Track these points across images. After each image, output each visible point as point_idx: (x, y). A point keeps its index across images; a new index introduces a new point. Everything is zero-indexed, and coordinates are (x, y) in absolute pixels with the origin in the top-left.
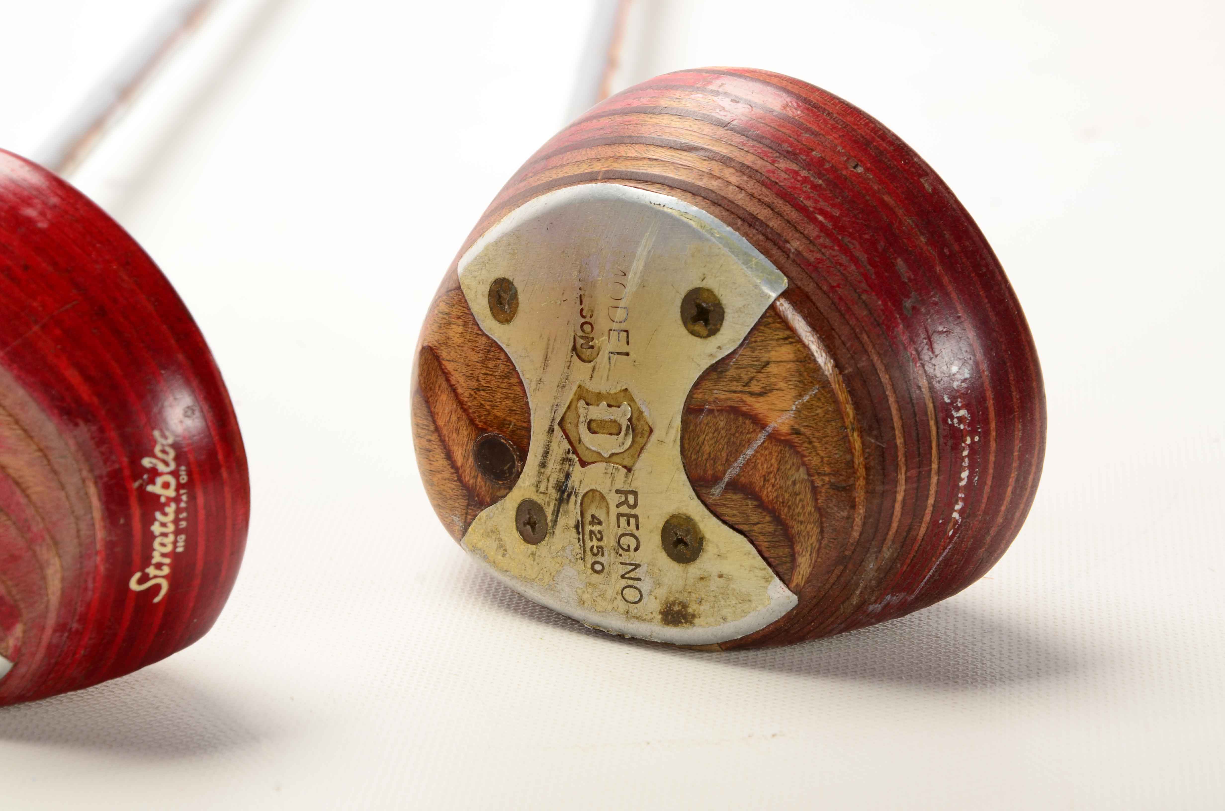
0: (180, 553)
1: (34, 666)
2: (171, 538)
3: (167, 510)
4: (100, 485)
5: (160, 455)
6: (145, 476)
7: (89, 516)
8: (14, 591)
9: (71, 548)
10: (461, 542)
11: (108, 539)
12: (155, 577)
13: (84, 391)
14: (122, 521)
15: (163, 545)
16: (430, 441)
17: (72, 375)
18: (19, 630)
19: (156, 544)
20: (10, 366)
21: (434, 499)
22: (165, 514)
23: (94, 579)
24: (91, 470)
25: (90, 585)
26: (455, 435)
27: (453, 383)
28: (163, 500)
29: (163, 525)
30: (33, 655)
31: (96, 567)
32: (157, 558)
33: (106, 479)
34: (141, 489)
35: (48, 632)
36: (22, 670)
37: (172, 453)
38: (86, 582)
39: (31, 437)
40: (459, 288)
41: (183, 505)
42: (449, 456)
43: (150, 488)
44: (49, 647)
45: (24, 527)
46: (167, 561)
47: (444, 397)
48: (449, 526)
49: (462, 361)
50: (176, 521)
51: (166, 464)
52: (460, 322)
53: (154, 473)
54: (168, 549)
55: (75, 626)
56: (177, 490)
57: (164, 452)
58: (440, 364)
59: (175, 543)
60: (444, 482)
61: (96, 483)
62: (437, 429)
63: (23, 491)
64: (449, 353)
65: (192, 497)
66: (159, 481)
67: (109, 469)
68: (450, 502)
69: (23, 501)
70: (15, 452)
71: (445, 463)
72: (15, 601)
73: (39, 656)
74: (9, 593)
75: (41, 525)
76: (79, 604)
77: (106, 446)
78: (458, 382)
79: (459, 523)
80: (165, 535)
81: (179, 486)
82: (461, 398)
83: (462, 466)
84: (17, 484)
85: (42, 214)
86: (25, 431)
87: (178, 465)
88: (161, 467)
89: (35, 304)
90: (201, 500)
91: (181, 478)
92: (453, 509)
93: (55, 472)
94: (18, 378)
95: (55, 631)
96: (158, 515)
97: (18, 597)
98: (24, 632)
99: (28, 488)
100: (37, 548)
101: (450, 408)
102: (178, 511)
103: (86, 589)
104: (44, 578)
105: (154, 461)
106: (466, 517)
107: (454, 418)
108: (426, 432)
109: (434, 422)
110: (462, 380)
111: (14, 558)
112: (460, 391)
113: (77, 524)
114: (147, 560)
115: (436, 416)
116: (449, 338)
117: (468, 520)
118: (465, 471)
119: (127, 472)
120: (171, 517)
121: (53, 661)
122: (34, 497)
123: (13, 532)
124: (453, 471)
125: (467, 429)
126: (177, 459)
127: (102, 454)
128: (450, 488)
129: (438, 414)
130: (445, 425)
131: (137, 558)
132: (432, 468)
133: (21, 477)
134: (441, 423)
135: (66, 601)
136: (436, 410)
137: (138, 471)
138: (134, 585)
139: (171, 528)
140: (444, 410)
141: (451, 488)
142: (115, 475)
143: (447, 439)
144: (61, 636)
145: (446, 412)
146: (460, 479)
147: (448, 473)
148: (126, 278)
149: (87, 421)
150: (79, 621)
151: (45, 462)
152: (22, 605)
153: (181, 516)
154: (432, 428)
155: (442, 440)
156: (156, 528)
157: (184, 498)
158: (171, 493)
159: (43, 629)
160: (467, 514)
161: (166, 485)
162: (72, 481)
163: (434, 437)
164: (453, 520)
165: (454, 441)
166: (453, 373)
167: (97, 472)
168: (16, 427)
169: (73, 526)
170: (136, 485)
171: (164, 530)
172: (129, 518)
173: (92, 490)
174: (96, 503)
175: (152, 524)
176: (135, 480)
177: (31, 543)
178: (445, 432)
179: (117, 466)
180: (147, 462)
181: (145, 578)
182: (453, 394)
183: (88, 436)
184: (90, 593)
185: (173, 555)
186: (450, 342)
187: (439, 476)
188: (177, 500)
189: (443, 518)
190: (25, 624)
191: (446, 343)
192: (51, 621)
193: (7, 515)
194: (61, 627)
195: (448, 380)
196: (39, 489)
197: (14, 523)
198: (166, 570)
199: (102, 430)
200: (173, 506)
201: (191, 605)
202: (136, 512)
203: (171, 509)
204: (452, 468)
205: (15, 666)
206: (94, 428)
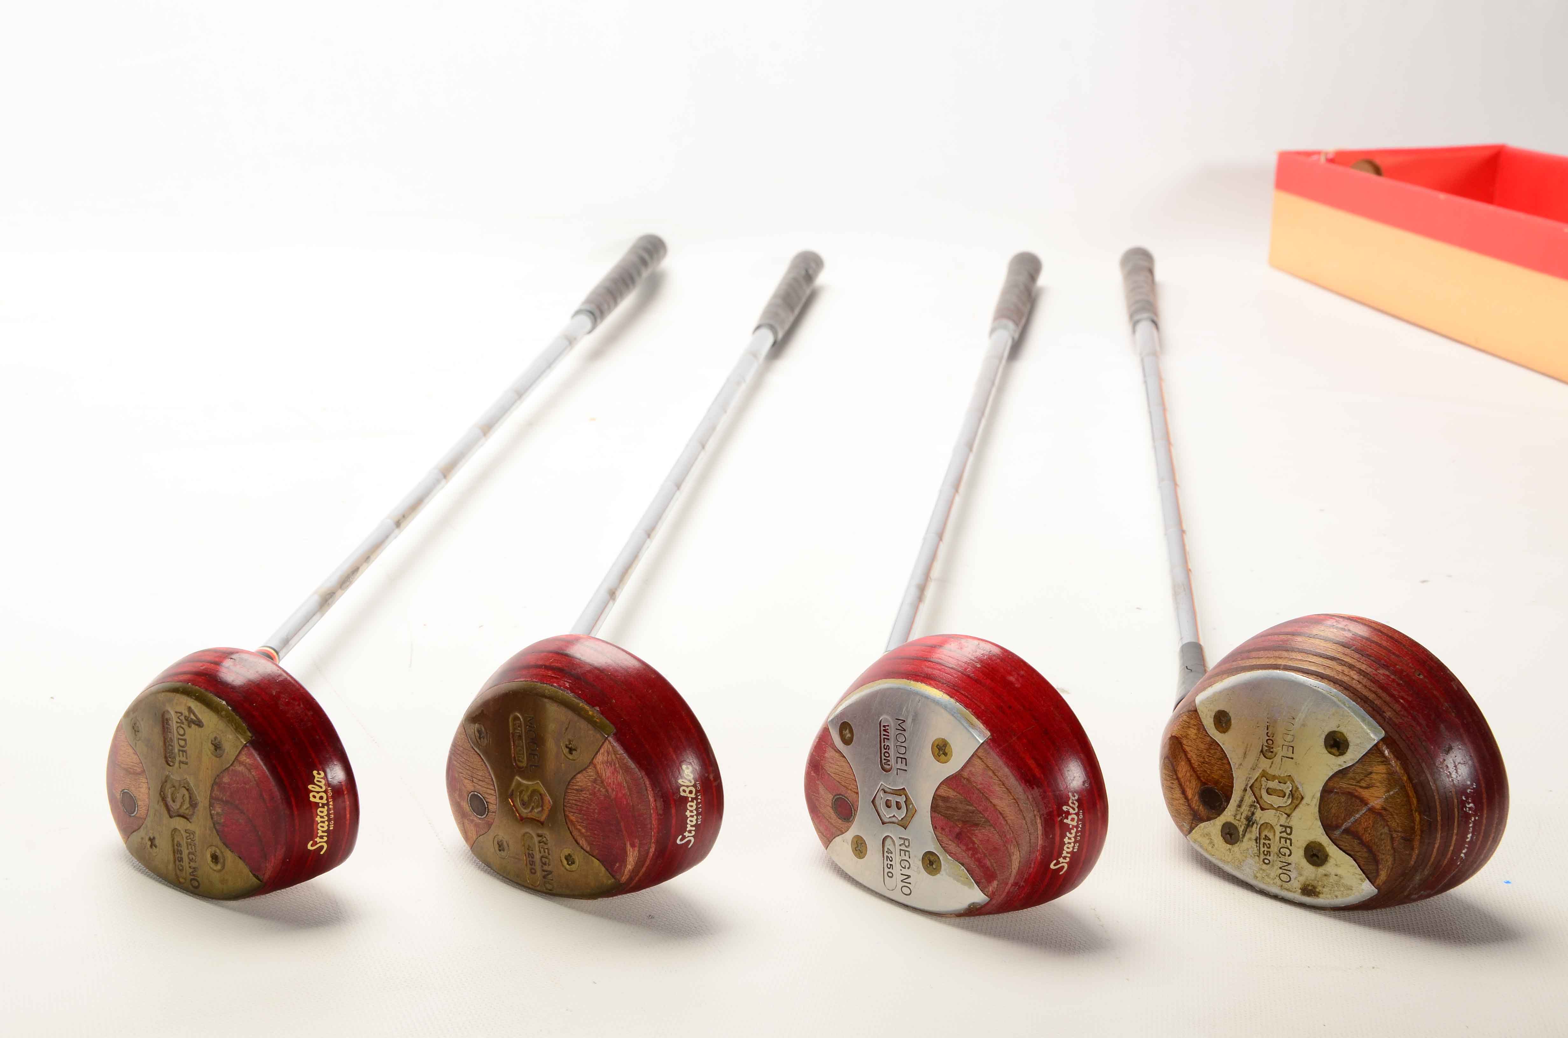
0: (1075, 852)
1: (999, 901)
3: (1072, 831)
4: (1042, 818)
5: (1071, 805)
6: (1064, 815)
7: (1036, 834)
8: (995, 865)
9: (1025, 848)
10: (1187, 837)
11: (1044, 844)
12: (1062, 863)
13: (1037, 772)
14: (1051, 836)
16: (1173, 783)
17: (1031, 763)
18: (995, 883)
19: (1065, 848)
20: (1002, 756)
21: (1173, 812)
22: (1071, 833)
23: (1035, 863)
24: (1039, 811)
25: (1032, 866)
26: (1188, 783)
27: (1189, 757)
28: (1071, 826)
29: (1070, 838)
30: (1000, 895)
31: (1037, 857)
32: (1064, 854)
33: (1045, 816)
34: (1062, 821)
35: (1010, 885)
36: (994, 902)
37: (1077, 804)
38: (1031, 864)
39: (1010, 792)
40: (1196, 711)
41: (1079, 829)
42: (1184, 792)
43: (1065, 821)
44: (1008, 892)
45: (1002, 835)
47: (1183, 763)
48: (1181, 828)
49: (1195, 747)
50: (1075, 837)
51: (1074, 809)
52: (1196, 727)
53: (1068, 813)
55: (1022, 884)
56: (1077, 822)
57: (1073, 803)
58: (1182, 746)
59: (1073, 848)
60: (1180, 805)
61: (1040, 817)
62: (1178, 779)
63: (1003, 818)
64: (1188, 742)
65: (1084, 825)
66: (1070, 817)
67: (1047, 811)
68: (1182, 815)
69: (1003, 822)
70: (1001, 799)
71: (1181, 796)
72: (994, 870)
73: (1003, 896)
74: (992, 865)
75: (1012, 835)
76: (1026, 874)
77: (1047, 799)
78: (1192, 757)
79: (1187, 827)
81: (1079, 820)
82: (1193, 765)
83: (1191, 799)
84: (1001, 813)
86: (1007, 789)
87: (1079, 810)
88: (1071, 811)
89: (1014, 726)
90: (1087, 827)
92: (1184, 819)
93: (1021, 810)
94: (1006, 763)
95: (1012, 885)
96: (1068, 834)
97: (996, 868)
98: (997, 885)
99: (1006, 817)
100: (1009, 846)
101: (1186, 769)
102: (1077, 832)
103: (1030, 867)
104: (1011, 861)
105: (1068, 807)
106: (1191, 825)
107: (1188, 774)
108: (1171, 779)
109: (1176, 775)
110: (1194, 756)
111: (996, 849)
112: (1193, 761)
113: (1030, 837)
114: (1060, 855)
115: (1177, 772)
116: (1188, 735)
117: (1193, 827)
118: (1192, 802)
119: (1055, 813)
120: (1073, 835)
121: (1009, 899)
122: (1009, 821)
123: (997, 836)
124: (1185, 800)
125: (1195, 781)
126: (1078, 807)
127: (1045, 803)
128: (1183, 809)
129: (1179, 771)
130: (1182, 777)
131: (1055, 854)
132: (1173, 797)
133: (1003, 811)
134: (1180, 775)
135: (1020, 872)
136: (1178, 769)
137: (1060, 812)
138: (1052, 866)
139: (1073, 840)
140: (1182, 769)
141: (1184, 808)
142: (1050, 814)
143: (1183, 784)
144: (1014, 888)
145: (1184, 770)
146: (1189, 805)
147: (1182, 801)
148: (1057, 714)
149: (1038, 787)
150: (1024, 882)
151: (1017, 805)
152: (998, 872)
154: (1175, 777)
155: (1180, 785)
156: (1066, 840)
158: (1075, 823)
159: (1007, 884)
160: (1192, 823)
161: (1073, 820)
162: (1029, 816)
163: (1176, 782)
164: (1183, 824)
165: (1187, 786)
166: (1190, 752)
167: (1041, 812)
168: (1003, 787)
169: (1028, 837)
170: (1060, 819)
171: (1070, 841)
172: (1054, 835)
173: (1039, 821)
174: (1040, 827)
175: (1065, 838)
176: (1059, 817)
177: (1005, 842)
178: (1182, 780)
179: (1051, 810)
180: (1065, 808)
181: (1058, 863)
182: (1188, 762)
183: (1039, 794)
184: (1032, 869)
185: (1072, 853)
186: (1189, 737)
187: (1177, 802)
188: (1077, 827)
189: (1177, 823)
190: (998, 881)
191: (1187, 736)
192: (1011, 881)
193: (994, 828)
194: (1015, 884)
195: (1186, 755)
196: (1011, 818)
197: (998, 833)
198: (1068, 860)
199: (1045, 792)
200: (1075, 829)
201: (1076, 875)
202: (1058, 831)
203: (1074, 831)
204: (1185, 799)
205: (991, 900)
206: (1041, 790)
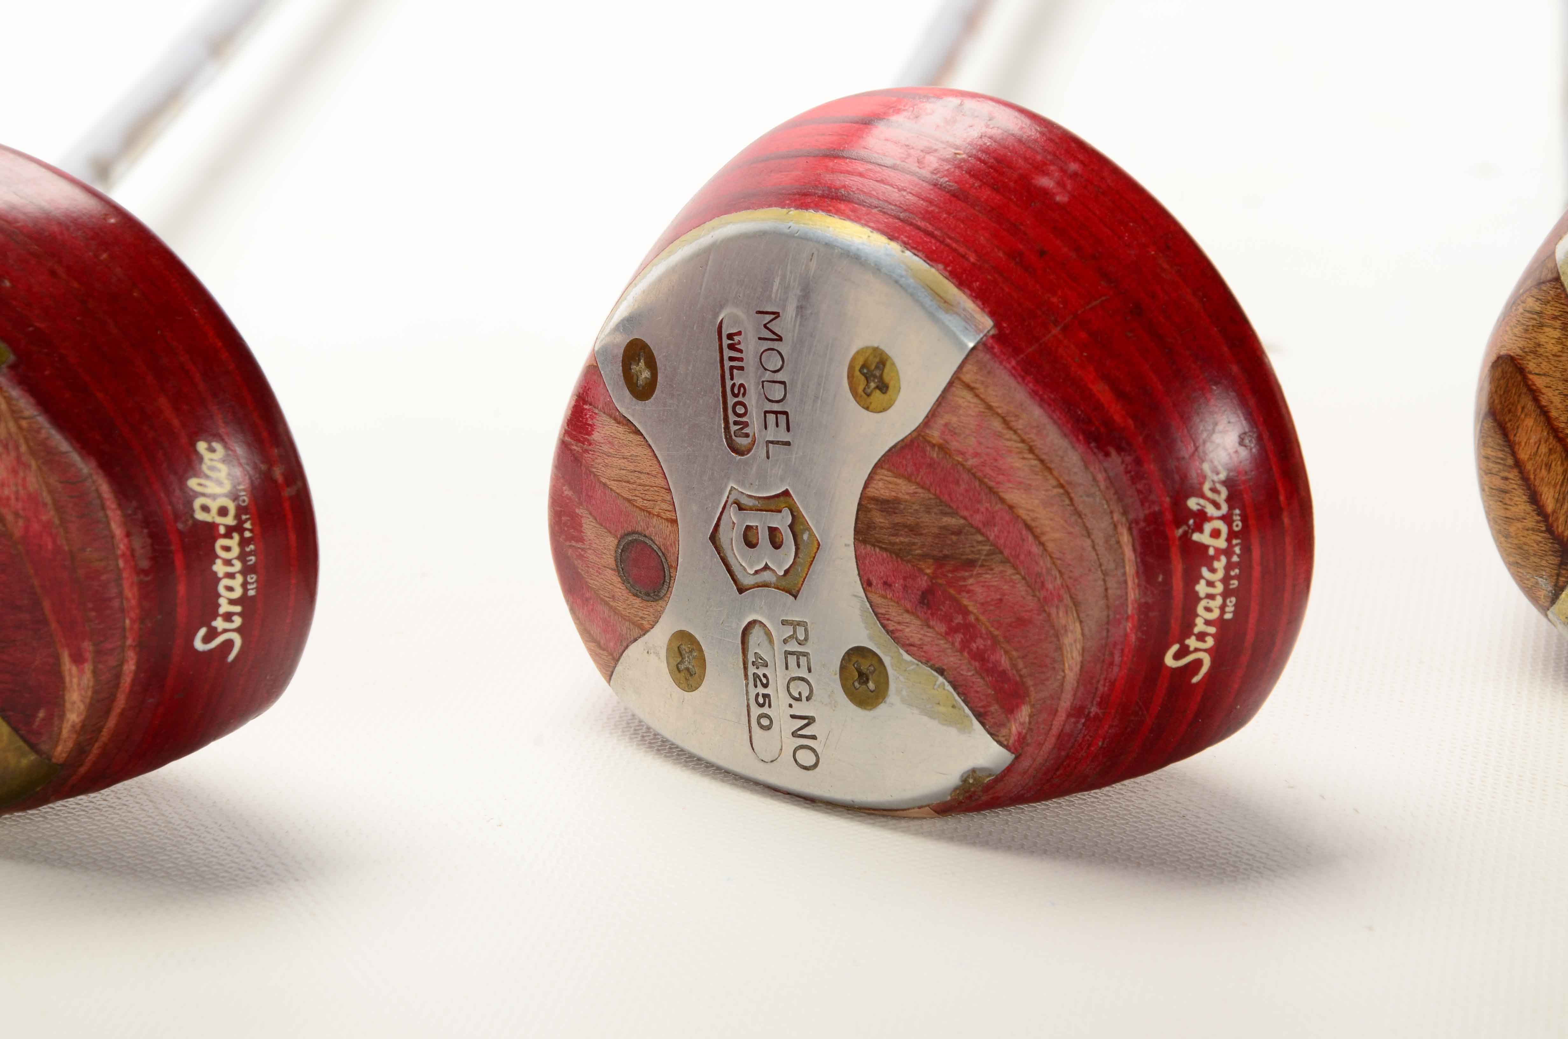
0: (1228, 621)
1: (1039, 760)
2: (1219, 600)
3: (1216, 565)
4: (1135, 532)
5: (1209, 494)
6: (1191, 522)
7: (1120, 572)
8: (1021, 665)
9: (1095, 611)
10: (1549, 613)
11: (1143, 600)
12: (1197, 650)
13: (1117, 412)
14: (1160, 579)
15: (1208, 609)
16: (1506, 479)
17: (1101, 390)
18: (1024, 713)
19: (1200, 610)
20: (1023, 378)
21: (1509, 555)
22: (1213, 570)
23: (1122, 650)
24: (1125, 513)
25: (1117, 659)
26: (1544, 472)
27: (1544, 403)
28: (1211, 552)
29: (1210, 584)
30: (1040, 745)
31: (1126, 635)
32: (1200, 626)
33: (1142, 524)
34: (1186, 537)
35: (1062, 716)
36: (1026, 763)
37: (1224, 493)
38: (1112, 654)
39: (1050, 470)
40: (1557, 279)
41: (1235, 559)
42: (1534, 499)
43: (1196, 537)
44: (1060, 736)
45: (1035, 583)
46: (1212, 630)
47: (1529, 422)
48: (1530, 592)
49: (1558, 375)
50: (1226, 580)
51: (1217, 506)
52: (1558, 324)
53: (1202, 517)
54: (1214, 615)
55: (1094, 710)
56: (1229, 540)
57: (1214, 490)
58: (1525, 379)
59: (1223, 608)
60: (1526, 532)
61: (1130, 529)
62: (1518, 464)
63: (1036, 537)
64: (1539, 365)
65: (1246, 550)
66: (1208, 527)
67: (1147, 512)
68: (1532, 559)
69: (1036, 549)
70: (1028, 488)
71: (1529, 508)
72: (1021, 676)
73: (1048, 746)
74: (1014, 666)
75: (1059, 581)
76: (1102, 682)
77: (1144, 481)
78: (1552, 402)
79: (1545, 586)
80: (1211, 597)
81: (1232, 535)
82: (1556, 423)
83: (1554, 512)
84: (1028, 527)
85: (1061, 184)
86: (1042, 461)
87: (1231, 508)
88: (1211, 510)
89: (1054, 300)
90: (1256, 553)
91: (1235, 524)
92: (1537, 568)
93: (1079, 515)
94: (1034, 394)
95: (1069, 716)
96: (1205, 572)
97: (1024, 672)
98: (1030, 716)
99: (1043, 534)
100: (1053, 611)
101: (1538, 436)
102: (1229, 567)
103: (1111, 664)
104: (1059, 648)
105: (1202, 502)
106: (1557, 579)
107: (1543, 449)
108: (1501, 467)
109: (1514, 454)
110: (1557, 400)
111: (1022, 622)
112: (1554, 414)
113: (1104, 580)
114: (1187, 629)
115: (1517, 447)
116: (1539, 345)
117: (1561, 584)
118: (1557, 519)
119: (1168, 516)
120: (1220, 574)
121: (1063, 753)
122: (1050, 546)
123: (1021, 588)
124: (1539, 518)
125: (1562, 464)
126: (1228, 500)
127: (1139, 492)
128: (1535, 541)
129: (1519, 443)
130: (1530, 459)
131: (1175, 625)
132: (1509, 514)
133: (1033, 520)
134: (1523, 455)
135: (1086, 677)
136: (1517, 439)
137: (1181, 514)
138: (1169, 661)
139: (1220, 588)
140: (1529, 439)
141: (1537, 540)
142: (1153, 519)
143: (1532, 477)
144: (1077, 722)
145: (1532, 441)
146: (1550, 530)
147: (1531, 521)
148: (1166, 266)
149: (1119, 450)
150: (1099, 704)
151: (1067, 502)
152: (1030, 682)
153: (1232, 573)
154: (1510, 462)
155: (1525, 479)
156: (1202, 588)
157: (1237, 550)
158: (1222, 543)
159: (1054, 712)
160: (1558, 575)
161: (1216, 534)
162: (1100, 526)
163: (1513, 474)
164: (1537, 583)
165: (1543, 479)
166: (1544, 390)
167: (1132, 516)
168: (1030, 456)
169: (1101, 583)
170: (1180, 532)
171: (1211, 590)
172: (1168, 574)
173: (1125, 538)
174: (1129, 554)
175: (1198, 582)
176: (1178, 527)
177: (1044, 603)
178: (1529, 466)
179: (1157, 508)
180: (1193, 503)
181: (1184, 651)
182: (1542, 418)
183: (1122, 468)
184: (1116, 669)
185: (1220, 623)
186: (1541, 350)
187: (1519, 525)
188: (1228, 552)
189: (1520, 580)
190: (1033, 706)
191: (1535, 350)
192: (1066, 703)
193: (1014, 567)
194: (1077, 711)
195: (1536, 401)
196: (1057, 535)
197: (1024, 578)
198: (1210, 642)
199: (1138, 462)
200: (1223, 559)
201: (1236, 686)
202: (1178, 566)
203: (1220, 565)
204: (1538, 515)
205: (1017, 758)
206: (1128, 459)
